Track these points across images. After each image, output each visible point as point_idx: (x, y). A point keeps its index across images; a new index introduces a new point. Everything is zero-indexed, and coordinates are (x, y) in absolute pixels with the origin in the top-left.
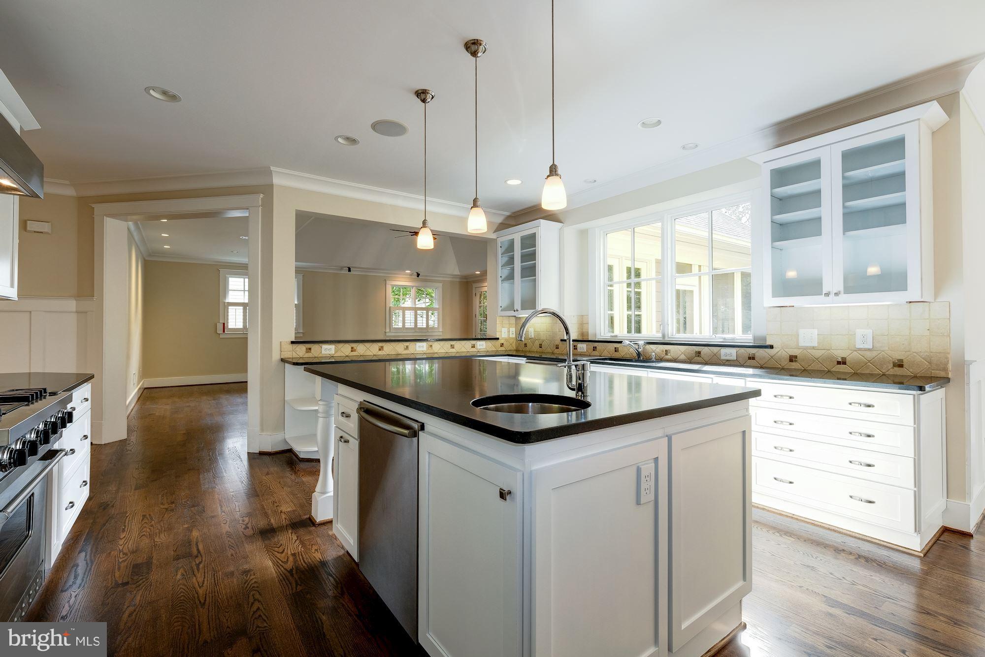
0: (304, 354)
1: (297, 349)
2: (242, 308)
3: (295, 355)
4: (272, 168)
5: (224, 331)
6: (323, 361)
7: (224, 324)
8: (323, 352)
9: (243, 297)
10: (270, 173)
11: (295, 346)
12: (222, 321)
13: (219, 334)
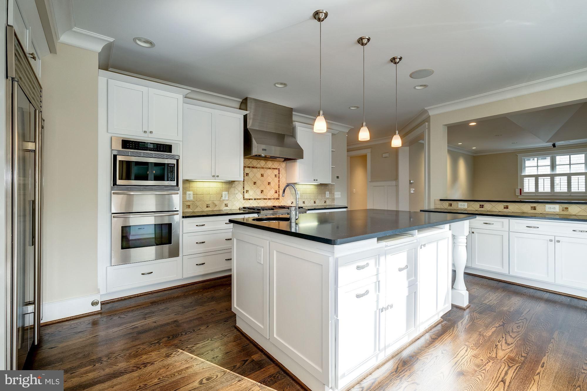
0: (448, 207)
1: (443, 204)
2: (534, 178)
3: (442, 207)
4: (426, 108)
5: (521, 194)
6: (459, 212)
7: (521, 189)
8: (459, 207)
9: (536, 171)
10: (426, 111)
11: (442, 202)
12: (519, 188)
13: (518, 196)
